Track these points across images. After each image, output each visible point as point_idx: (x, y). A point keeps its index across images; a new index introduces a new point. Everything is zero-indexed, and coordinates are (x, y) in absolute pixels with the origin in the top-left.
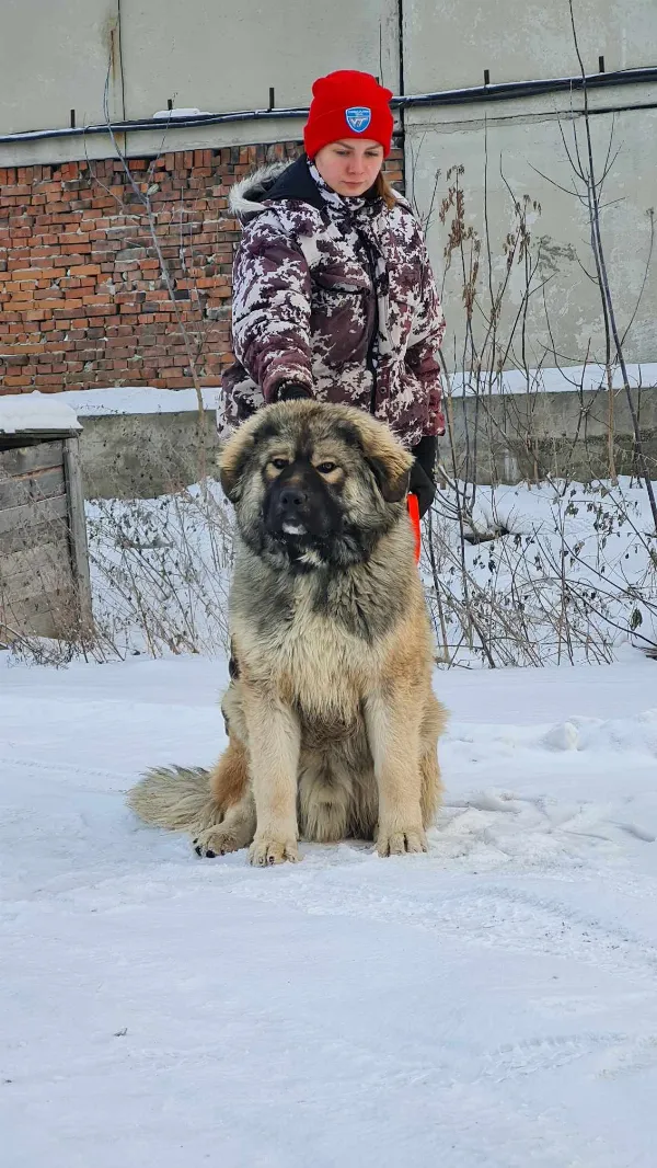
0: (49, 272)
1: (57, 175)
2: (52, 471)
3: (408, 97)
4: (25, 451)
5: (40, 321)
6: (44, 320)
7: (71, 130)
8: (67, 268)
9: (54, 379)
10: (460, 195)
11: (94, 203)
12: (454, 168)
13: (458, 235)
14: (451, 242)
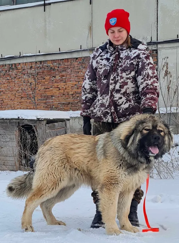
0: (75, 83)
1: (77, 60)
2: (63, 129)
3: (159, 41)
4: (56, 124)
5: (72, 94)
6: (73, 94)
7: (80, 50)
8: (79, 82)
9: (75, 108)
10: (167, 64)
11: (85, 66)
12: (166, 57)
13: (167, 73)
14: (165, 75)
